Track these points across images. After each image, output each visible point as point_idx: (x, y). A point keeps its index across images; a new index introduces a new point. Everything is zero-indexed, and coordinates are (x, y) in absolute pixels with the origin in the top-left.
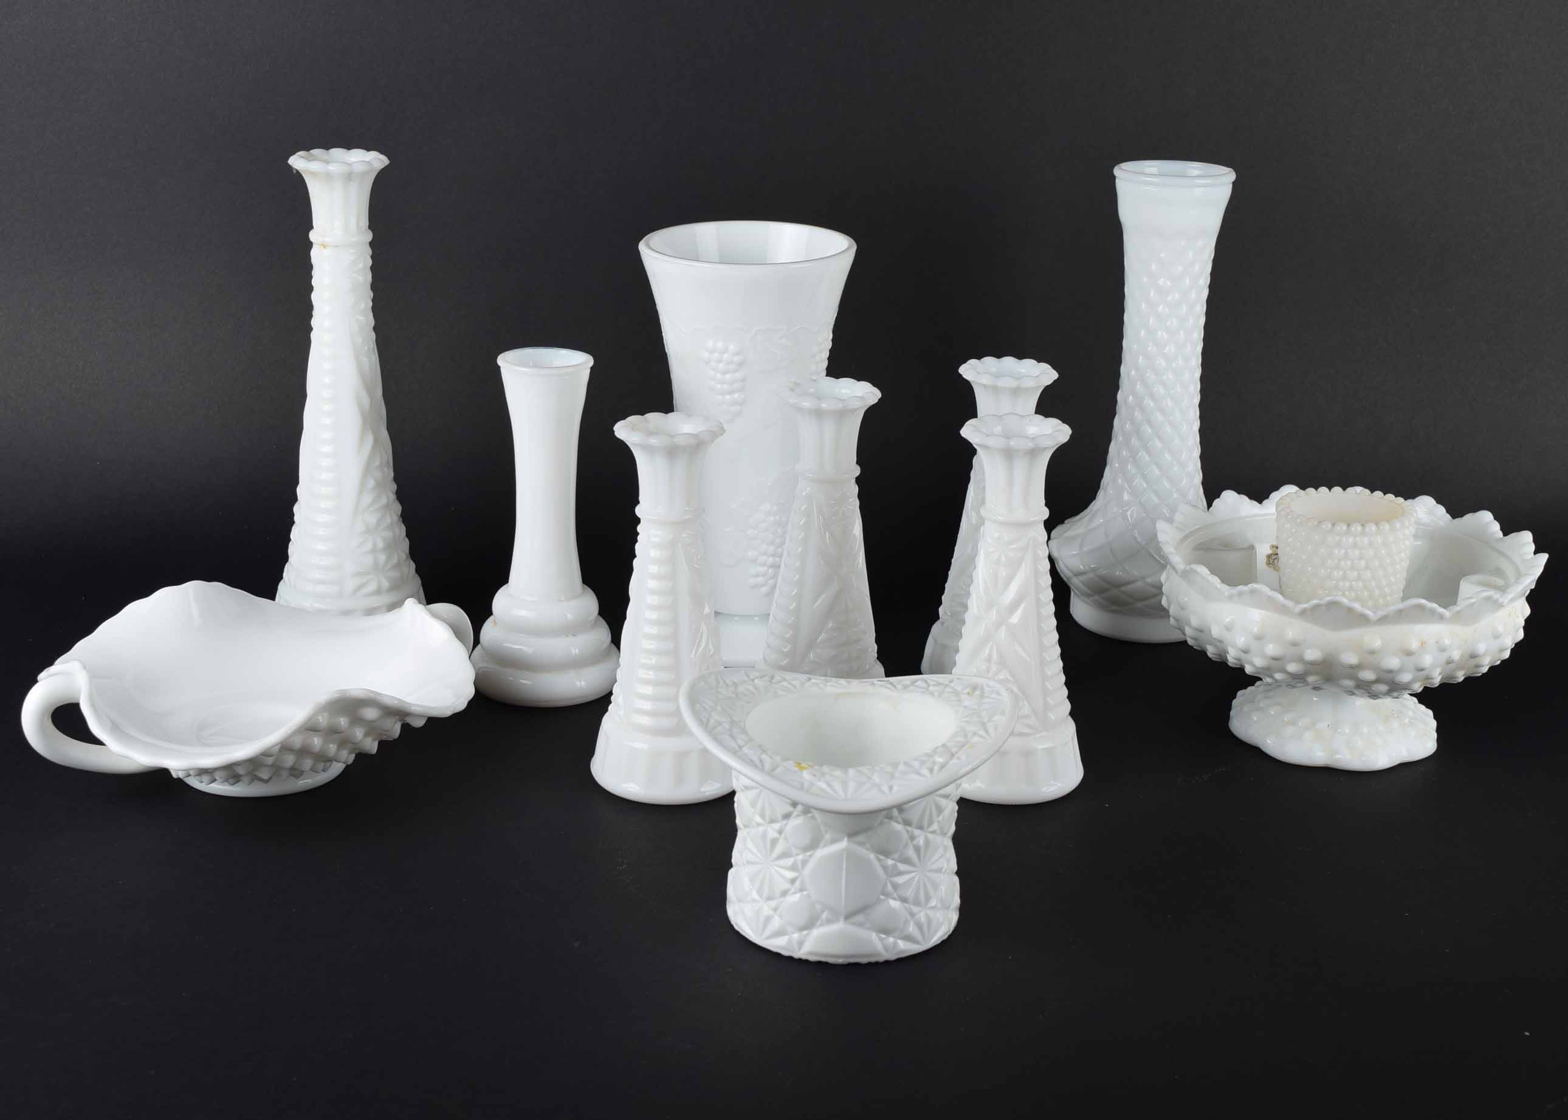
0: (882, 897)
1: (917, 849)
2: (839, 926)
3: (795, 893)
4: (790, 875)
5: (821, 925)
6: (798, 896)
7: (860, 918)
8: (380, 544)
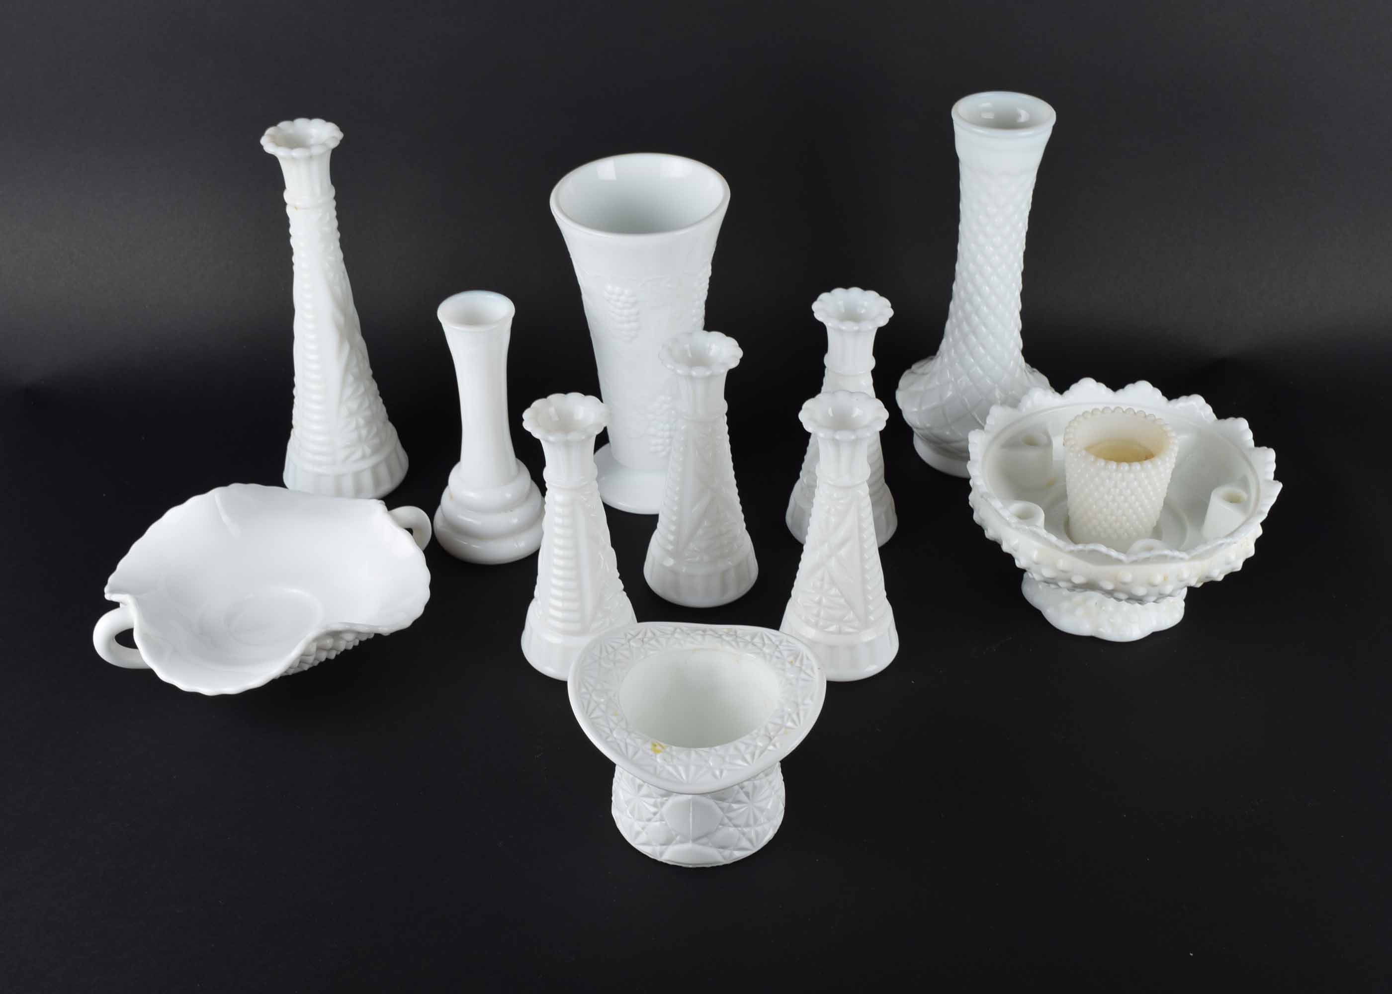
0: (720, 827)
1: (747, 794)
2: (689, 846)
3: (657, 821)
4: (653, 810)
5: (676, 843)
6: (658, 824)
7: (704, 840)
8: (362, 422)
